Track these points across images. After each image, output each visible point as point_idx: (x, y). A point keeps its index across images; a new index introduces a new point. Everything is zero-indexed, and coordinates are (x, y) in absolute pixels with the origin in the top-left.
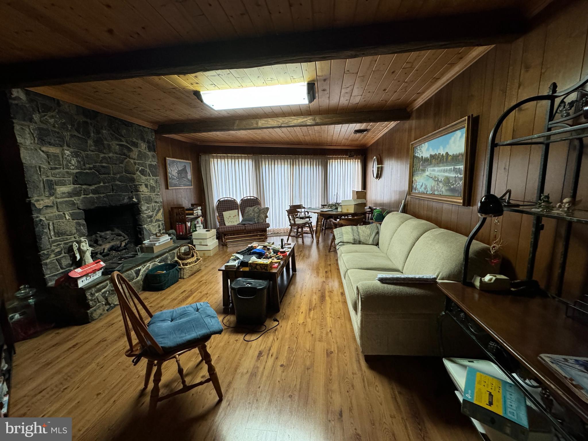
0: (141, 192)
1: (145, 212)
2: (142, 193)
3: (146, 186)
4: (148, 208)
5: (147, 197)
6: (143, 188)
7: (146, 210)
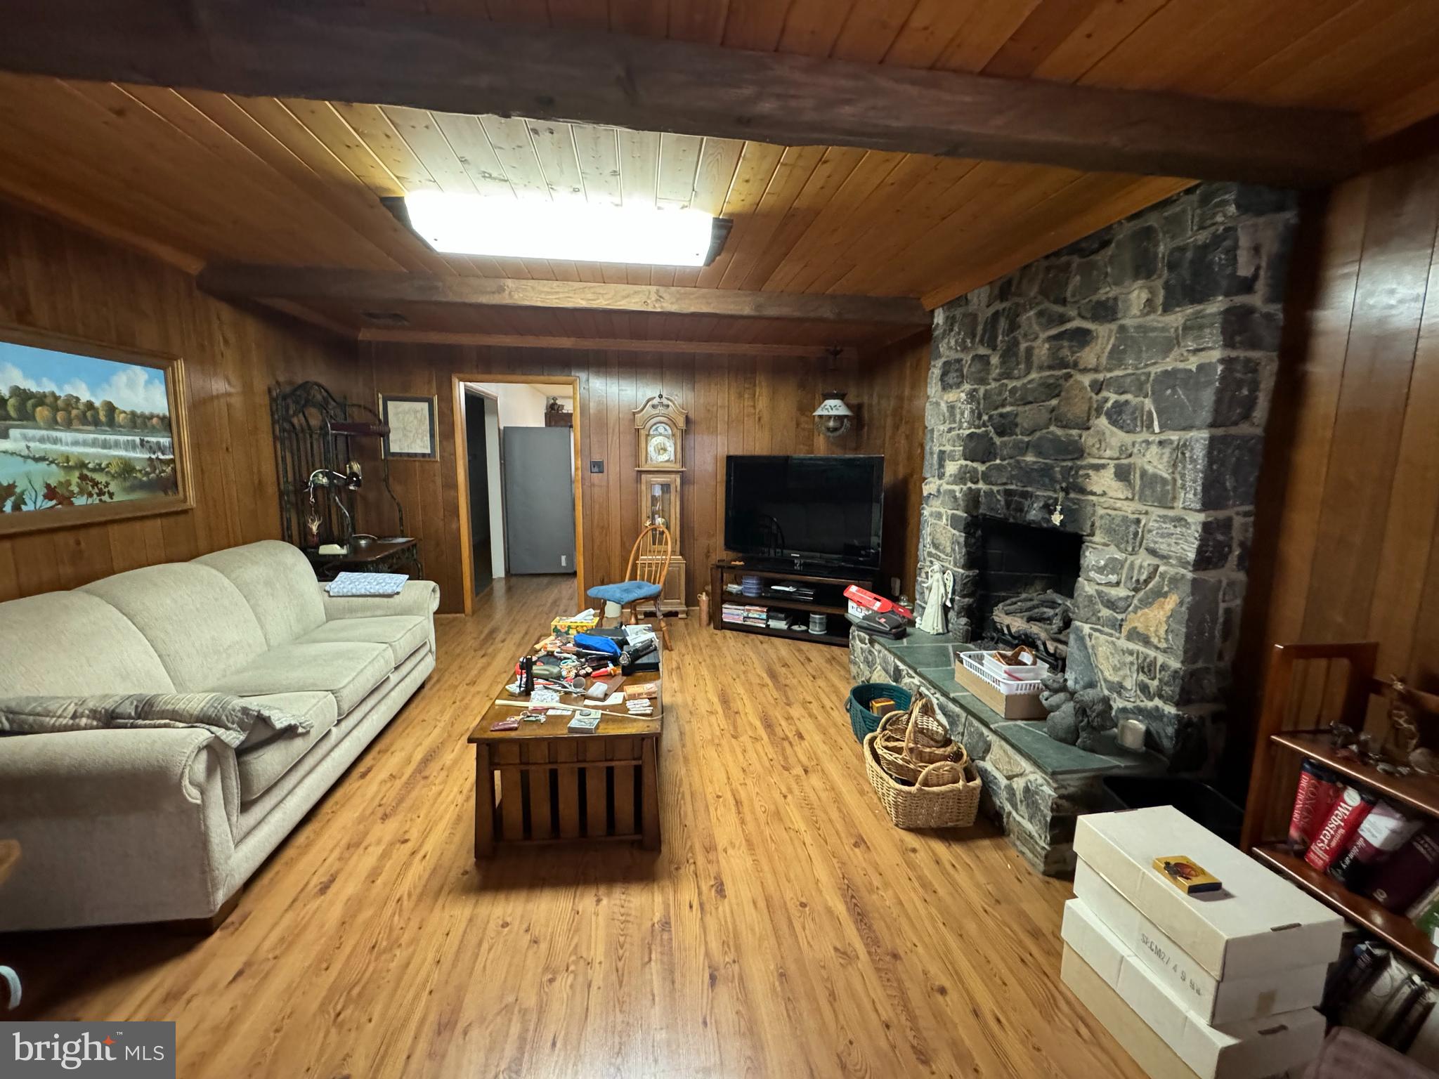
0: (1093, 494)
1: (1092, 574)
2: (1102, 499)
3: (1123, 474)
4: (1113, 566)
5: (1117, 521)
6: (1103, 482)
7: (1100, 570)
